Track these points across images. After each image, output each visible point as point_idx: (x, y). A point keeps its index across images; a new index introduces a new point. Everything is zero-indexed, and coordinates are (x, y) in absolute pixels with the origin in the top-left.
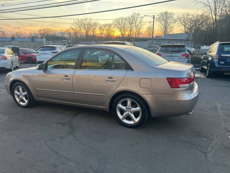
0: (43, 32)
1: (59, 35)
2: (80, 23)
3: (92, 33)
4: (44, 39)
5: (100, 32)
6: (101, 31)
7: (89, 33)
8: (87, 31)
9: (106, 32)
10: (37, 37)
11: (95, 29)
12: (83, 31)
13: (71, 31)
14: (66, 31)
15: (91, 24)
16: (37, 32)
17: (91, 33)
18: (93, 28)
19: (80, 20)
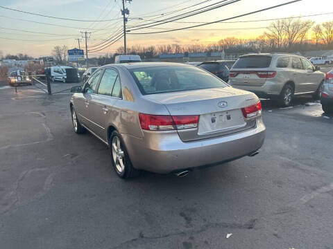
0: (225, 43)
1: (247, 46)
2: (280, 25)
3: (299, 39)
4: (223, 52)
5: (315, 36)
6: (318, 35)
7: (295, 39)
8: (291, 38)
9: (326, 35)
10: (216, 51)
11: (305, 31)
12: (283, 37)
13: (266, 38)
14: (257, 40)
15: (300, 23)
16: (217, 44)
17: (297, 39)
18: (303, 30)
19: (280, 21)
